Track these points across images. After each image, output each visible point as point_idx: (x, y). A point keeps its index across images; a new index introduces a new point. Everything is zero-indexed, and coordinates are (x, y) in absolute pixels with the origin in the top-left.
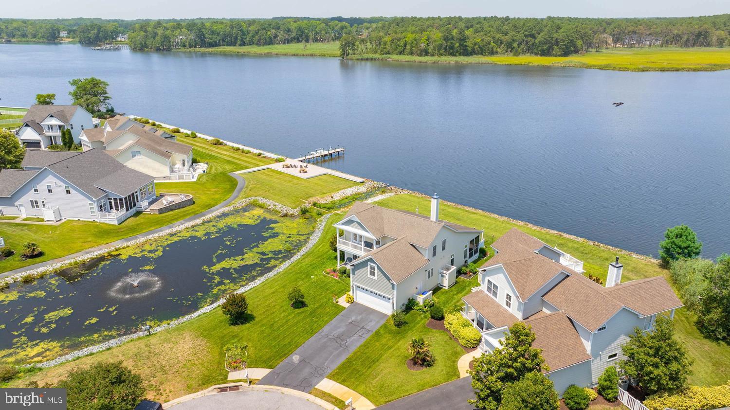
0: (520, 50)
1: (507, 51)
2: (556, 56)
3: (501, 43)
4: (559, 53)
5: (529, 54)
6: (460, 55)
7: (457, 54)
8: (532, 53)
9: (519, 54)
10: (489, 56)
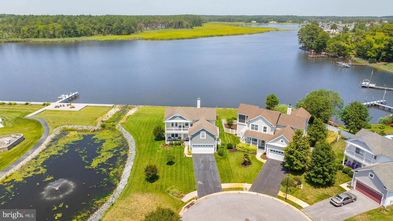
0: (106, 33)
1: (99, 33)
2: (124, 35)
3: (95, 29)
4: (126, 33)
5: (111, 34)
6: (75, 37)
7: (73, 36)
8: (112, 34)
9: (106, 35)
10: (90, 37)
